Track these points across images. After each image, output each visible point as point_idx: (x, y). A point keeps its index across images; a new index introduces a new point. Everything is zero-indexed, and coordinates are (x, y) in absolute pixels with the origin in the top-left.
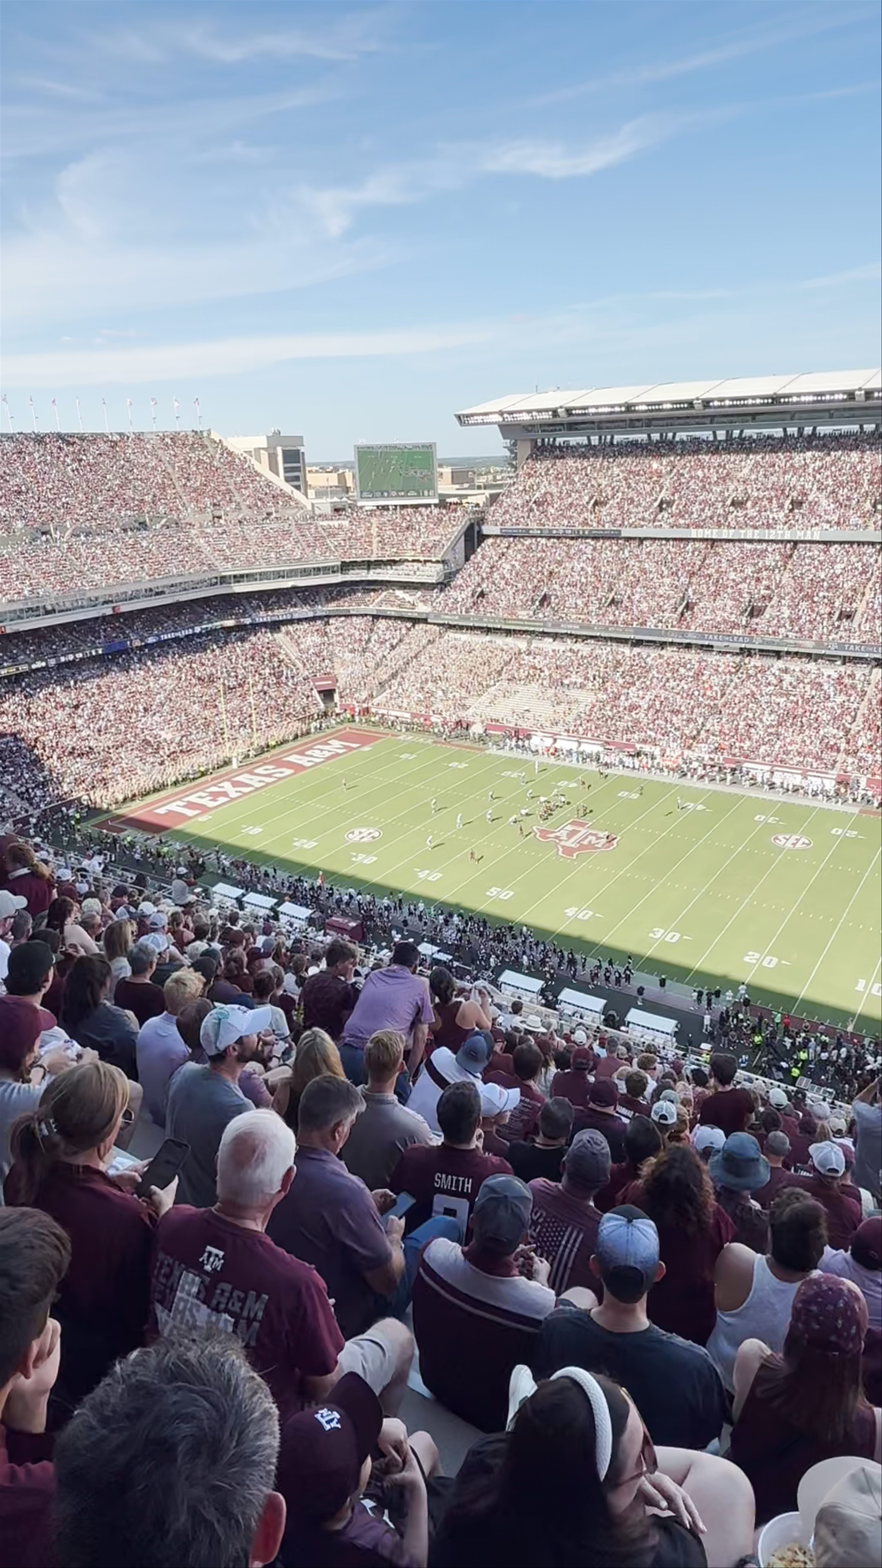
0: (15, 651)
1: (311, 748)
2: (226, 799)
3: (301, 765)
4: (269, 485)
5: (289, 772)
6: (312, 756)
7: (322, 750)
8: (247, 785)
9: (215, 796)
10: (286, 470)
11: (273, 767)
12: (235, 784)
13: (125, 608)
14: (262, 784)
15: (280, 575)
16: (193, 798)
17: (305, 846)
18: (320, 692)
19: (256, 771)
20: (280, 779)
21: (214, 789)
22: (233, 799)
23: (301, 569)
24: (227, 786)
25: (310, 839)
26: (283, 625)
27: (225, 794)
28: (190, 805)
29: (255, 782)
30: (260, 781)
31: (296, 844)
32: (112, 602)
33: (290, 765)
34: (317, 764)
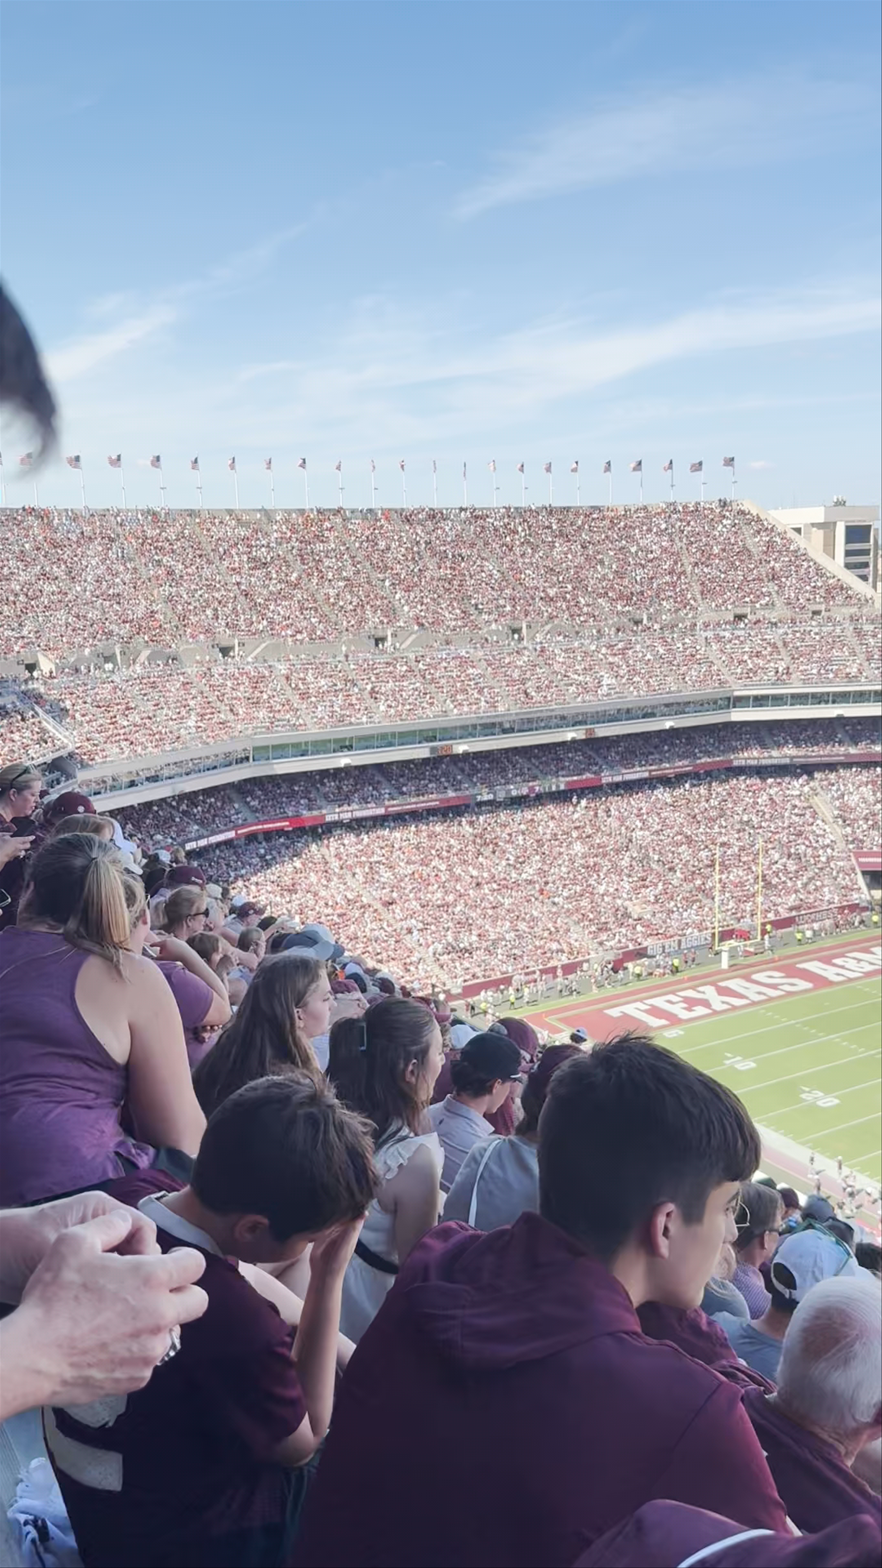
0: (459, 777)
1: (842, 955)
2: (707, 1011)
3: (825, 979)
4: (820, 571)
5: (803, 985)
6: (842, 967)
7: (859, 960)
8: (742, 996)
9: (691, 1003)
10: (848, 553)
11: (783, 975)
12: (724, 992)
13: (603, 731)
14: (763, 997)
15: (819, 699)
16: (659, 1002)
17: (820, 1103)
18: (864, 873)
19: (755, 977)
20: (790, 994)
21: (690, 993)
22: (715, 1013)
23: (855, 692)
24: (709, 992)
25: (827, 1092)
26: (819, 770)
27: (706, 1003)
28: (655, 1012)
29: (752, 992)
30: (759, 993)
31: (803, 1096)
32: (586, 723)
33: (806, 975)
34: (850, 980)
